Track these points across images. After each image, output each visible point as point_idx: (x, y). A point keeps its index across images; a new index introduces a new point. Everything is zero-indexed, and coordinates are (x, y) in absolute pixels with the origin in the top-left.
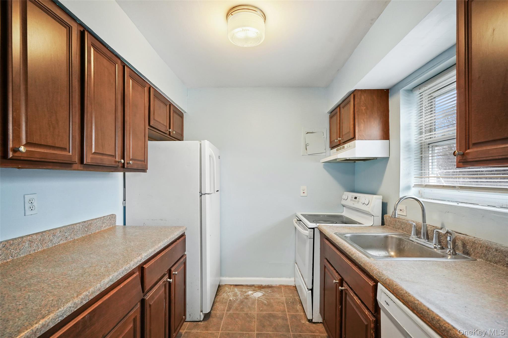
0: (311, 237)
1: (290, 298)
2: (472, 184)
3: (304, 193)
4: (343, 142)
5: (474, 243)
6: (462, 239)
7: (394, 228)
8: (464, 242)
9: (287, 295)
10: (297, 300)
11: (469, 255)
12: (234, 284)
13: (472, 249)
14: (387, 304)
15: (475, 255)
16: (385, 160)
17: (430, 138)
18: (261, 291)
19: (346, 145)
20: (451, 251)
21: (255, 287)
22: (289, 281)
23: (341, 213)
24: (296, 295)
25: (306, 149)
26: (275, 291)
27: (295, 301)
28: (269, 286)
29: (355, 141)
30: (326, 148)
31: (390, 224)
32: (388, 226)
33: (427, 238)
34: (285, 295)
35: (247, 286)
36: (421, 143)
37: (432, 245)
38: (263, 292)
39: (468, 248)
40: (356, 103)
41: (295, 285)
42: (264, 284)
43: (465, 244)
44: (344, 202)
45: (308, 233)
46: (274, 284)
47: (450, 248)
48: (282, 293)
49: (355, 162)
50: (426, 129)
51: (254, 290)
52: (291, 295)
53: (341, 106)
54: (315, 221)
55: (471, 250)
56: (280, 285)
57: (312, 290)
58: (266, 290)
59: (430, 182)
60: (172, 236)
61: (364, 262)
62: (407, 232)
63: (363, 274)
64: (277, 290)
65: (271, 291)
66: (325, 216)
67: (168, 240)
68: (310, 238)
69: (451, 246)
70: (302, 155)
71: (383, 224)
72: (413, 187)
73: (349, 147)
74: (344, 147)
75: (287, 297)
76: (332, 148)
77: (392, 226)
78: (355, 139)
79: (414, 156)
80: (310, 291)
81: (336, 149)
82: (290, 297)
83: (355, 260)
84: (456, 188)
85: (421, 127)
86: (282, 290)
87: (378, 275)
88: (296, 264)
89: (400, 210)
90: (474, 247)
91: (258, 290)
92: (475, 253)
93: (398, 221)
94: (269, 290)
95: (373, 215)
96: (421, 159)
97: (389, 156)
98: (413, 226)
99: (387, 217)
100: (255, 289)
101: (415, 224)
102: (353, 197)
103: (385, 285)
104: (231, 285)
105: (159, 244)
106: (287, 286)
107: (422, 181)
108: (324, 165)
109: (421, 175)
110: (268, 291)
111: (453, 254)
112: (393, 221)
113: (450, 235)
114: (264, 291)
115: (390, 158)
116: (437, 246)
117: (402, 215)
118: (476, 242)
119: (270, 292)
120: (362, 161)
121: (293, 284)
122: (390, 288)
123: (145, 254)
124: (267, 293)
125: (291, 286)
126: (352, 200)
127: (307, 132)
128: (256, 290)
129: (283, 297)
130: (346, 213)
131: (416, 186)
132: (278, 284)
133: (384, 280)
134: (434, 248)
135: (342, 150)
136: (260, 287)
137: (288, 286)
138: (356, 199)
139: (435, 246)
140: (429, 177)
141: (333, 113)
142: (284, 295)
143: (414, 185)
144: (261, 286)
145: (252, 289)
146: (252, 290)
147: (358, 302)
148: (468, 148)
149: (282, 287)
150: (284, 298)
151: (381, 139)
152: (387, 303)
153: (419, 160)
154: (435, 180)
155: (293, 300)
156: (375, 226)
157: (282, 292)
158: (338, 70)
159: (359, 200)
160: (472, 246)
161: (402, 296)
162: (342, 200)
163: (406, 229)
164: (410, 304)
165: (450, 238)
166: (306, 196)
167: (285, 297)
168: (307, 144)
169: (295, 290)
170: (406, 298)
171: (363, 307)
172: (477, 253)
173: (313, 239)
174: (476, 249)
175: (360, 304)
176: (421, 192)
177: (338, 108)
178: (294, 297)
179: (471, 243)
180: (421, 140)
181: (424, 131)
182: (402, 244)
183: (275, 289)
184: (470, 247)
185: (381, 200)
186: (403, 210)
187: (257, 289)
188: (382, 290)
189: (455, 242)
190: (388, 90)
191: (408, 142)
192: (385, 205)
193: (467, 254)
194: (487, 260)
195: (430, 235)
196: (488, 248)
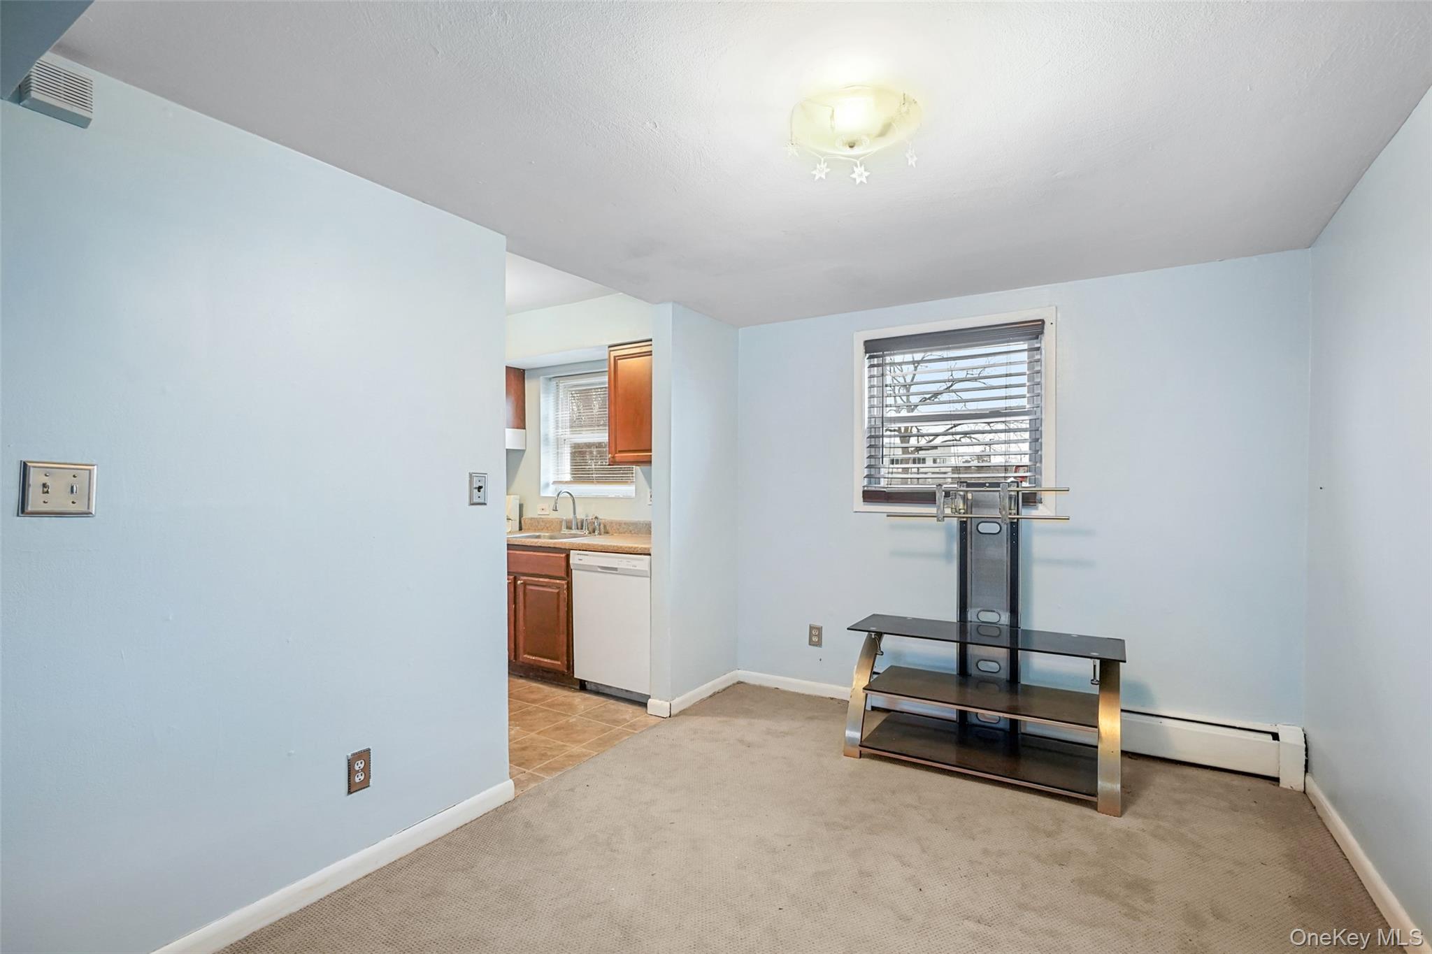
5: (612, 523)
7: (534, 530)
14: (581, 560)
15: (612, 532)
16: (523, 452)
31: (528, 527)
37: (583, 533)
47: (598, 531)
50: (562, 424)
61: (552, 544)
71: (521, 529)
72: (551, 484)
77: (532, 528)
79: (552, 449)
87: (573, 547)
89: (540, 509)
90: (611, 526)
92: (612, 530)
93: (542, 522)
95: (511, 519)
97: (525, 449)
98: (562, 520)
99: (525, 519)
101: (564, 518)
103: (582, 549)
107: (558, 477)
109: (558, 472)
112: (533, 520)
113: (597, 520)
115: (527, 450)
116: (587, 532)
117: (543, 514)
131: (554, 483)
139: (585, 532)
140: (565, 473)
143: (553, 481)
148: (616, 453)
151: (517, 428)
153: (557, 455)
154: (569, 476)
156: (513, 532)
163: (553, 527)
165: (598, 523)
174: (613, 527)
175: (547, 580)
176: (556, 488)
179: (609, 524)
185: (518, 500)
186: (544, 509)
188: (575, 554)
189: (600, 525)
190: (524, 370)
191: (547, 435)
192: (521, 506)
193: (607, 533)
194: (619, 533)
195: (579, 525)
196: (620, 524)
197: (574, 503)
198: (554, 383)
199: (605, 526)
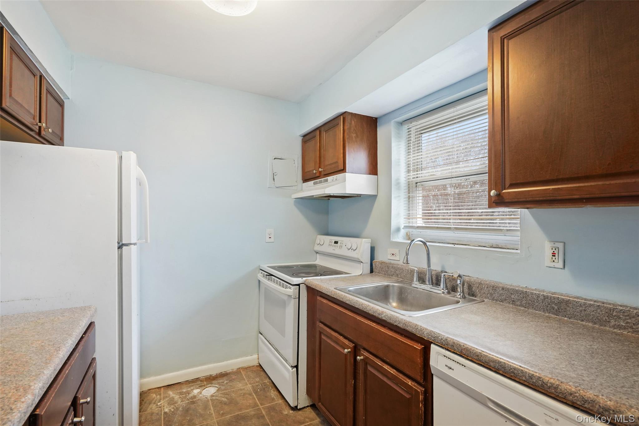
0: (296, 297)
1: (257, 384)
2: (462, 225)
3: (270, 238)
4: (325, 175)
5: (480, 284)
6: (468, 281)
7: (385, 275)
8: (470, 284)
9: (253, 380)
10: (268, 385)
11: (475, 296)
12: (163, 385)
13: (479, 290)
14: (450, 368)
15: (481, 296)
16: (373, 197)
17: (417, 177)
18: (213, 384)
19: (330, 178)
20: (461, 295)
21: (201, 381)
22: (250, 360)
23: (315, 261)
24: (265, 378)
25: (274, 179)
26: (234, 379)
27: (266, 386)
28: (222, 374)
29: (345, 173)
30: (297, 180)
31: (381, 271)
32: (378, 273)
33: (432, 284)
34: (250, 382)
35: (188, 383)
36: (409, 182)
37: (440, 291)
38: (217, 386)
39: (473, 290)
40: (346, 128)
41: (259, 363)
42: (214, 373)
43: (470, 286)
44: (317, 248)
45: (292, 291)
46: (229, 370)
47: (460, 291)
48: (244, 380)
49: (329, 199)
50: (413, 167)
51: (201, 386)
52: (257, 379)
53: (322, 129)
54: (294, 275)
55: (477, 291)
56: (238, 368)
57: (297, 367)
58: (219, 381)
59: (418, 223)
60: (77, 331)
61: (404, 322)
62: (403, 279)
63: (401, 337)
64: (235, 377)
65: (227, 380)
66: (298, 266)
67: (73, 339)
68: (294, 298)
69: (461, 290)
70: (269, 188)
71: (372, 271)
72: (403, 228)
73: (334, 180)
74: (327, 181)
75: (253, 384)
76: (305, 180)
77: (383, 273)
78: (344, 171)
79: (403, 194)
80: (295, 369)
81: (313, 182)
82: (257, 382)
83: (386, 320)
84: (451, 229)
85: (409, 164)
86: (243, 375)
87: (431, 336)
88: (260, 335)
89: (392, 254)
90: (480, 288)
91: (207, 384)
92: (481, 294)
93: (392, 267)
94: (225, 380)
95: (362, 262)
96: (409, 199)
97: (377, 194)
98: (415, 271)
99: (377, 263)
100: (201, 384)
101: (417, 269)
102: (332, 242)
103: (446, 346)
104: (160, 387)
105: (60, 352)
106: (248, 367)
107: (409, 222)
108: (295, 202)
109: (409, 216)
110: (223, 382)
111: (463, 297)
112: (385, 267)
113: (460, 279)
114: (217, 383)
115: (378, 196)
116: (445, 291)
117: (394, 260)
118: (482, 282)
119: (227, 383)
120: (340, 199)
121: (256, 363)
122: (456, 349)
123: (40, 385)
124: (223, 385)
125: (253, 366)
126: (331, 245)
127: (275, 157)
128: (204, 386)
129: (247, 385)
130: (320, 261)
131: (405, 227)
132: (235, 368)
133: (444, 341)
134: (442, 293)
135: (323, 183)
136: (209, 379)
137: (250, 367)
138: (337, 243)
139: (442, 291)
140: (417, 218)
141: (308, 137)
142: (248, 381)
143: (404, 226)
144: (210, 377)
145: (198, 384)
146: (197, 386)
147: (392, 372)
148: (504, 188)
149: (241, 371)
150: (250, 386)
151: (370, 174)
152: (448, 367)
153: (407, 199)
154: (421, 221)
155: (262, 385)
156: (364, 275)
157: (244, 378)
158: (321, 84)
159: (341, 245)
160: (478, 287)
161: (478, 356)
162: (316, 245)
163: (402, 275)
164: (492, 364)
165: (461, 281)
166: (273, 241)
167: (250, 384)
168: (275, 173)
169: (260, 370)
170: (485, 358)
171: (401, 377)
172: (483, 293)
173: (298, 299)
174: (483, 290)
175: (395, 373)
176: (408, 234)
177: (318, 132)
178: (262, 380)
179: (477, 284)
180: (409, 179)
181: (412, 170)
182: (403, 293)
183: (231, 376)
184: (476, 288)
185: (370, 244)
186: (395, 255)
187: (205, 383)
188: (438, 353)
189: (463, 285)
190: (376, 119)
191: (398, 179)
192: (373, 250)
193: (473, 295)
194: (493, 299)
195: (434, 278)
196: (494, 288)
197: (428, 254)
198: (405, 127)
199: (470, 287)
